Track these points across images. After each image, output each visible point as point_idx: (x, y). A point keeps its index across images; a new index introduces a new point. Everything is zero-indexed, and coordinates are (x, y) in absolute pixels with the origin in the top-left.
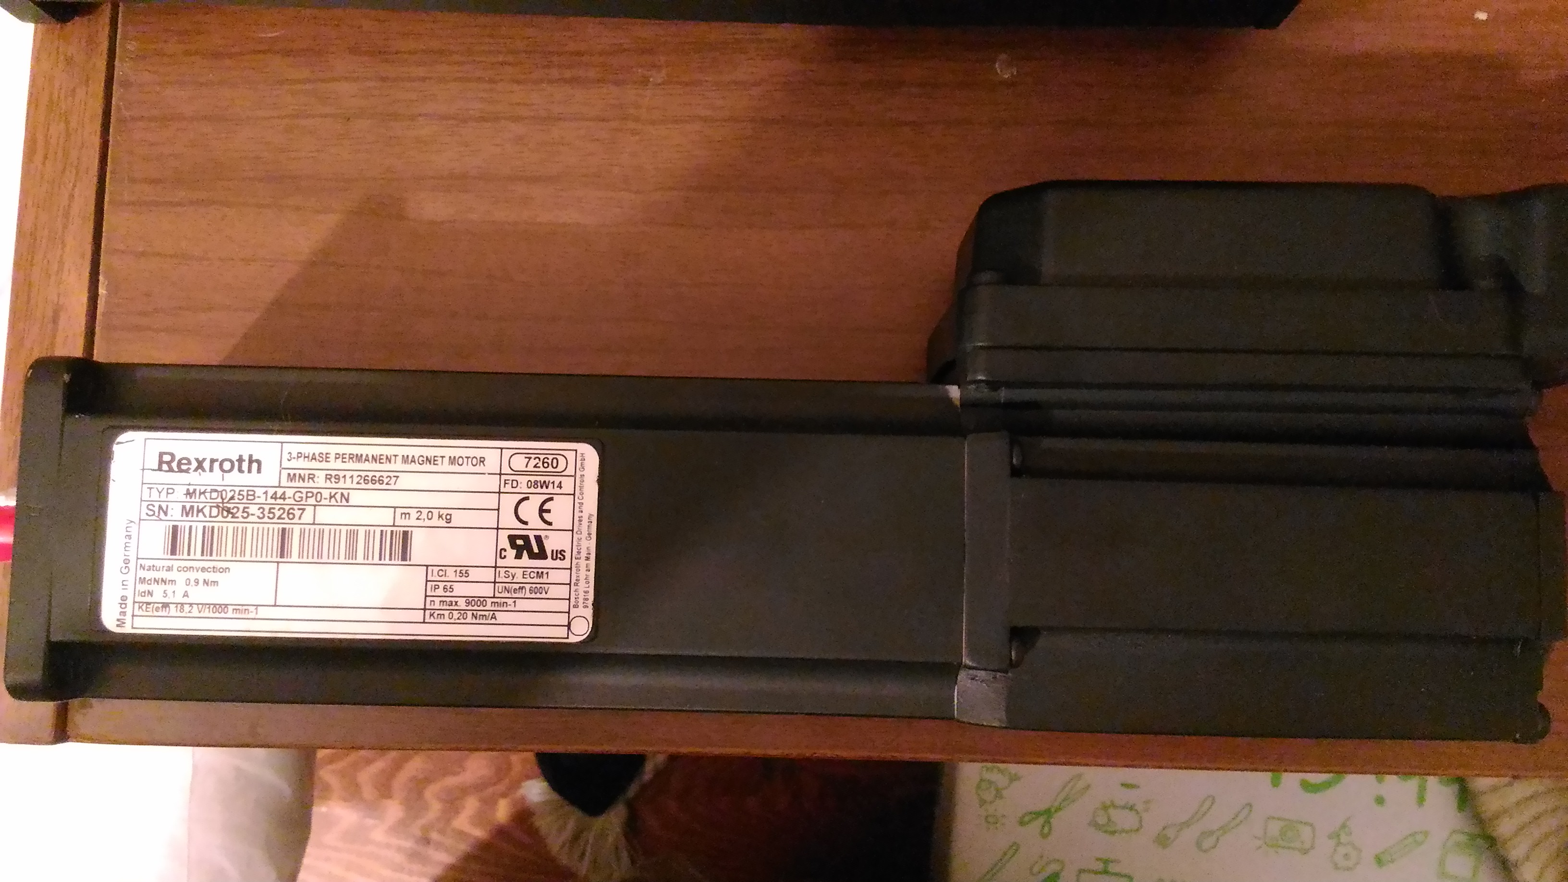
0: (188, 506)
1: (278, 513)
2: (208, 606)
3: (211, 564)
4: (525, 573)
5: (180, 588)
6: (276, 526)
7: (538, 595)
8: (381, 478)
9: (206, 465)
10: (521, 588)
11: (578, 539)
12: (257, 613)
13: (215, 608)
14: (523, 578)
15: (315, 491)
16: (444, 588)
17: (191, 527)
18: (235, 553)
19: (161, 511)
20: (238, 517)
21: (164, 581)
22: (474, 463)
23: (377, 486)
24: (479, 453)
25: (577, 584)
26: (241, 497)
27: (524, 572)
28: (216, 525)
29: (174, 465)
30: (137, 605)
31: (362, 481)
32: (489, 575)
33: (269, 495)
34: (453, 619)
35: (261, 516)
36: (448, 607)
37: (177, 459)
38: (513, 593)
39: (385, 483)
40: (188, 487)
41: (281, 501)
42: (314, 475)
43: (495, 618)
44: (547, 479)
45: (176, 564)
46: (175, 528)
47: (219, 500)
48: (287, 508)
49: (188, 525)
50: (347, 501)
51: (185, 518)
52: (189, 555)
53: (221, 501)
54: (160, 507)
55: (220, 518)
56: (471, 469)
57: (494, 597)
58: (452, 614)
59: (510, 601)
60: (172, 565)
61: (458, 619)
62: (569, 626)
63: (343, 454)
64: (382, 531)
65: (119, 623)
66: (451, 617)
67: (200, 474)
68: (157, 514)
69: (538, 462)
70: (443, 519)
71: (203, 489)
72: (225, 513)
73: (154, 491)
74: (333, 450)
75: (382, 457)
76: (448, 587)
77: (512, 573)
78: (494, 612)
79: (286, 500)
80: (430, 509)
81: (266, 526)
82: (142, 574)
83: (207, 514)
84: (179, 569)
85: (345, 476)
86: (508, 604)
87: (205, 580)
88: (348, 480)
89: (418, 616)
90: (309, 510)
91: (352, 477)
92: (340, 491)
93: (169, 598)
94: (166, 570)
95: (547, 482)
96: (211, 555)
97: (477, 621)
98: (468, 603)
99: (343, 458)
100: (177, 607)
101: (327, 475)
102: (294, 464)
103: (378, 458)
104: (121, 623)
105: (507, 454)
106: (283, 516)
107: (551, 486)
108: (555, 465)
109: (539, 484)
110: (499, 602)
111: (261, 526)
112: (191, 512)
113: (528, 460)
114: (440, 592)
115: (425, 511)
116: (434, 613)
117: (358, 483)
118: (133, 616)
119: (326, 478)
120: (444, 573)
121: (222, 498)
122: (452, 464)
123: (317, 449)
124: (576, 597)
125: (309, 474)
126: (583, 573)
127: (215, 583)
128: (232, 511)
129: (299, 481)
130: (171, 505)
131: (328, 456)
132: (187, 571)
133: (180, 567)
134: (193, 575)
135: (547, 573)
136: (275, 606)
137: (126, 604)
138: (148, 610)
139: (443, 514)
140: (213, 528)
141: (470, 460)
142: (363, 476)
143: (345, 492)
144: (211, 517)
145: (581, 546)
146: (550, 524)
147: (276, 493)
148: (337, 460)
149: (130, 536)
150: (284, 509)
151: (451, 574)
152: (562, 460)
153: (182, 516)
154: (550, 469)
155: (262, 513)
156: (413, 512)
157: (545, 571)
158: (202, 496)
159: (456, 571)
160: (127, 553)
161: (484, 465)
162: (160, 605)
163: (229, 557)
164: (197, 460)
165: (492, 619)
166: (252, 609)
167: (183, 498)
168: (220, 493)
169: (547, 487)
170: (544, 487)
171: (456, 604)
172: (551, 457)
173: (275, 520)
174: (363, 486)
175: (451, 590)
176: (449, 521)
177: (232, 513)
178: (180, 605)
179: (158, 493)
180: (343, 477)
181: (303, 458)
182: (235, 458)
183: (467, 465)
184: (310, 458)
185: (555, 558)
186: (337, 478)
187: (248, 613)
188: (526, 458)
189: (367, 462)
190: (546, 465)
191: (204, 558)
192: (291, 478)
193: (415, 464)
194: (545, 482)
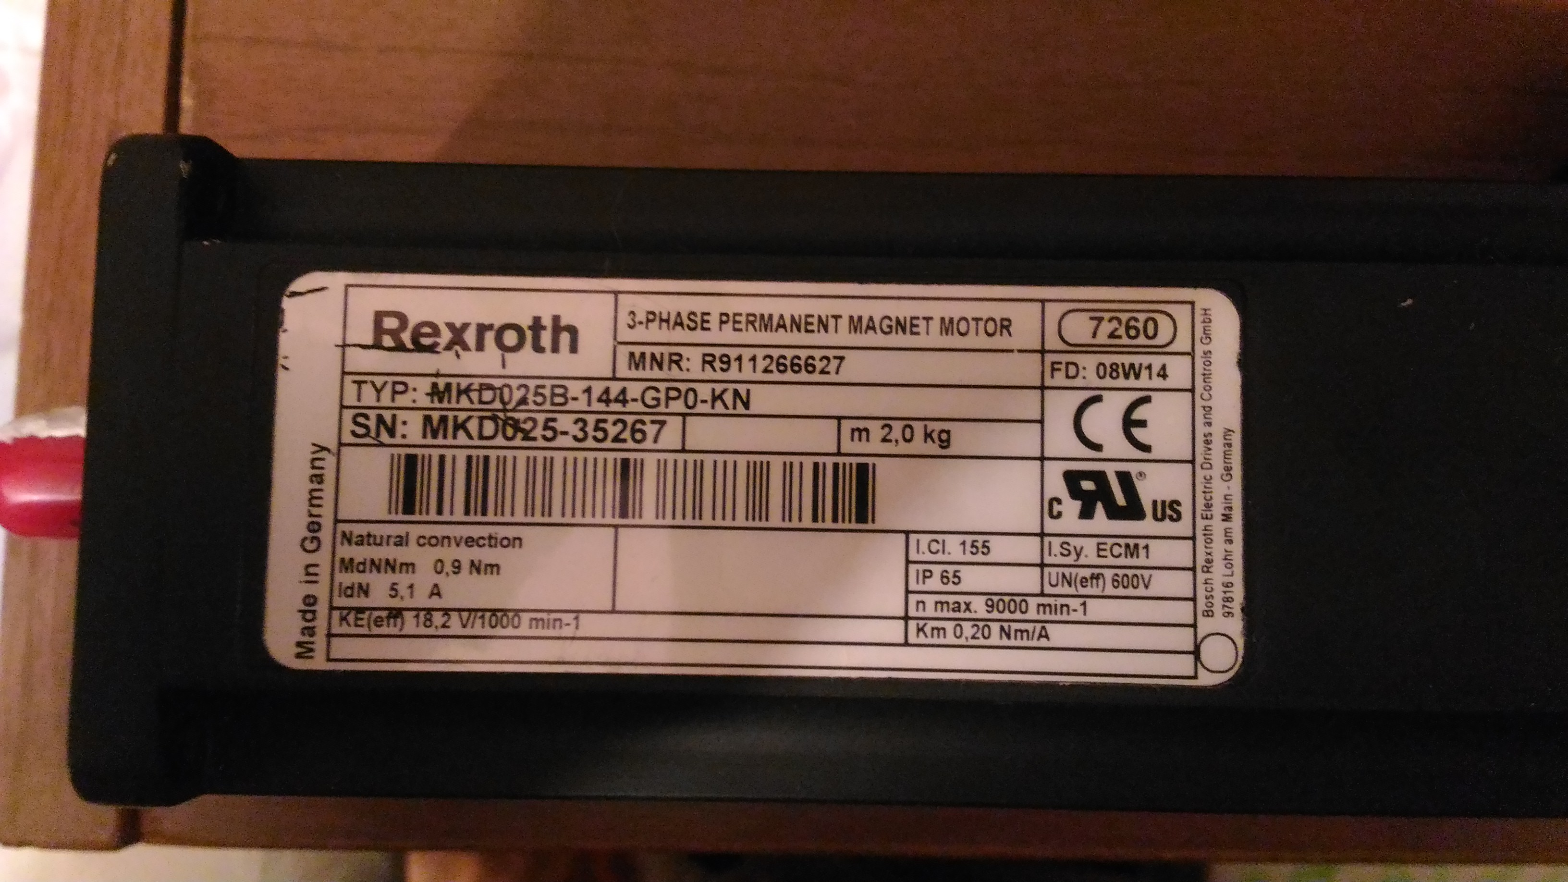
0: (436, 416)
1: (613, 431)
2: (480, 614)
3: (484, 531)
4: (1102, 547)
5: (424, 578)
6: (611, 456)
7: (1130, 592)
8: (810, 361)
9: (470, 337)
10: (1096, 577)
11: (1205, 478)
12: (577, 627)
13: (494, 618)
14: (1099, 556)
15: (683, 387)
16: (942, 577)
17: (442, 458)
18: (529, 509)
19: (382, 428)
20: (534, 439)
21: (391, 566)
22: (991, 330)
23: (803, 376)
24: (998, 311)
25: (1208, 568)
26: (539, 399)
27: (1099, 544)
28: (492, 454)
29: (406, 337)
30: (336, 614)
31: (773, 367)
32: (1029, 550)
33: (596, 394)
34: (963, 638)
35: (580, 435)
36: (952, 615)
37: (411, 325)
38: (1079, 585)
39: (818, 369)
40: (434, 379)
41: (616, 407)
42: (680, 355)
43: (1047, 637)
44: (1136, 360)
45: (415, 531)
46: (411, 460)
47: (497, 405)
48: (630, 419)
49: (436, 453)
50: (746, 405)
51: (429, 441)
52: (440, 512)
53: (500, 406)
54: (380, 420)
55: (500, 441)
56: (983, 341)
57: (1042, 594)
58: (961, 628)
59: (1074, 603)
60: (407, 534)
61: (973, 637)
62: (1196, 653)
63: (735, 315)
64: (816, 465)
65: (300, 650)
66: (958, 634)
67: (458, 356)
68: (373, 433)
69: (1118, 326)
70: (934, 442)
71: (464, 383)
72: (510, 432)
73: (367, 390)
74: (715, 307)
75: (810, 320)
76: (950, 575)
77: (1075, 548)
78: (1045, 625)
79: (627, 405)
80: (908, 422)
81: (591, 455)
82: (346, 551)
83: (474, 432)
84: (422, 541)
85: (739, 358)
86: (1071, 609)
87: (472, 562)
88: (747, 365)
89: (894, 631)
90: (674, 423)
91: (753, 359)
92: (732, 387)
93: (402, 598)
94: (396, 544)
95: (1137, 367)
96: (484, 513)
97: (1012, 642)
98: (991, 607)
99: (735, 322)
100: (417, 616)
101: (705, 355)
102: (640, 334)
103: (803, 322)
104: (305, 650)
105: (1054, 311)
106: (622, 436)
107: (1144, 373)
108: (1151, 332)
109: (1120, 370)
110: (1053, 604)
111: (580, 455)
112: (442, 428)
113: (1095, 323)
114: (934, 584)
115: (898, 426)
116: (925, 624)
117: (766, 371)
118: (330, 635)
119: (704, 362)
120: (940, 547)
121: (502, 401)
122: (947, 334)
123: (685, 305)
124: (1209, 594)
125: (671, 354)
126: (1218, 547)
127: (494, 568)
128: (523, 426)
129: (652, 369)
130: (401, 415)
131: (706, 318)
132: (436, 545)
133: (424, 537)
134: (448, 554)
135: (1146, 547)
136: (613, 611)
137: (314, 612)
138: (359, 623)
139: (933, 431)
140: (487, 459)
141: (981, 324)
142: (775, 357)
143: (742, 389)
144: (481, 437)
145: (1211, 492)
146: (1146, 448)
147: (607, 391)
148: (724, 326)
149: (321, 476)
150: (624, 422)
151: (954, 548)
152: (1165, 324)
153: (425, 436)
154: (1142, 340)
155: (582, 429)
156: (875, 428)
157: (1142, 543)
158: (464, 399)
159: (964, 543)
160: (315, 511)
161: (1010, 334)
162: (384, 614)
163: (519, 517)
164: (450, 326)
165: (1042, 639)
166: (568, 618)
167: (425, 402)
168: (498, 392)
169: (1137, 376)
170: (1132, 376)
171: (968, 608)
172: (1142, 317)
173: (608, 444)
174: (776, 376)
175: (956, 580)
176: (945, 444)
177: (523, 430)
178: (422, 614)
179: (374, 393)
180: (736, 359)
181: (657, 322)
182: (525, 322)
183: (977, 334)
184: (672, 323)
185: (1159, 515)
186: (726, 361)
187: (561, 627)
188: (1092, 318)
189: (781, 330)
190: (1133, 333)
191: (472, 518)
192: (637, 362)
193: (876, 332)
194: (1132, 366)
